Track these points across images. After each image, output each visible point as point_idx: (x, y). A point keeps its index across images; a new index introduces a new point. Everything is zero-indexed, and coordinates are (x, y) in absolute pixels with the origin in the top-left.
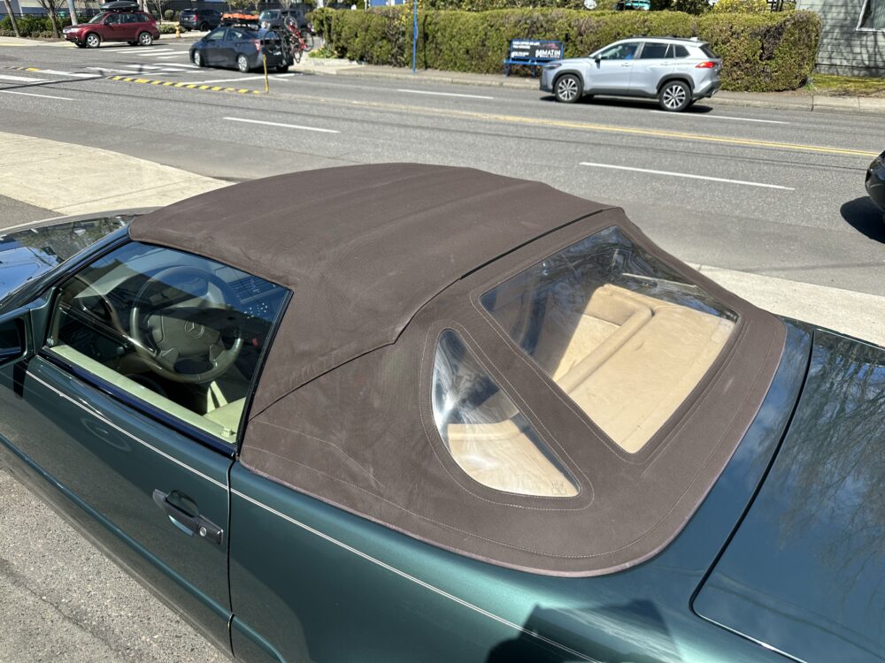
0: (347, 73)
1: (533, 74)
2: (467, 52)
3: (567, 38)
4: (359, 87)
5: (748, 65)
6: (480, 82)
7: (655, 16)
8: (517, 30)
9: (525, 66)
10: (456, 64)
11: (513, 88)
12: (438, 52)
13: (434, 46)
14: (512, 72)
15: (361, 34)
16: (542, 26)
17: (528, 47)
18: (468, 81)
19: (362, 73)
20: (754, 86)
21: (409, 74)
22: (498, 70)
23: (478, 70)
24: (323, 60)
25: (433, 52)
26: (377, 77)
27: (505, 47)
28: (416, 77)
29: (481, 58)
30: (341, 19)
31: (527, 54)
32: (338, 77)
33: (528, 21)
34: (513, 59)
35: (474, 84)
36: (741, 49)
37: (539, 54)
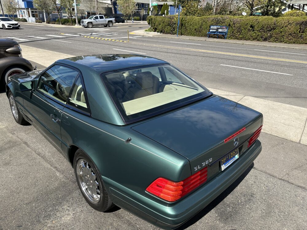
0: (156, 36)
1: (217, 37)
2: (195, 30)
3: (229, 25)
4: (158, 41)
5: (294, 34)
6: (198, 39)
7: (263, 17)
8: (212, 23)
9: (215, 34)
10: (191, 33)
11: (209, 41)
12: (186, 30)
13: (185, 28)
14: (210, 36)
15: (161, 24)
16: (221, 21)
17: (216, 28)
18: (195, 39)
19: (161, 36)
20: (297, 42)
21: (175, 37)
22: (205, 36)
23: (199, 36)
24: (149, 32)
25: (184, 30)
26: (165, 38)
27: (208, 28)
28: (178, 38)
29: (200, 31)
30: (156, 19)
31: (216, 30)
32: (153, 38)
33: (216, 20)
34: (211, 32)
35: (196, 40)
36: (292, 29)
37: (220, 30)
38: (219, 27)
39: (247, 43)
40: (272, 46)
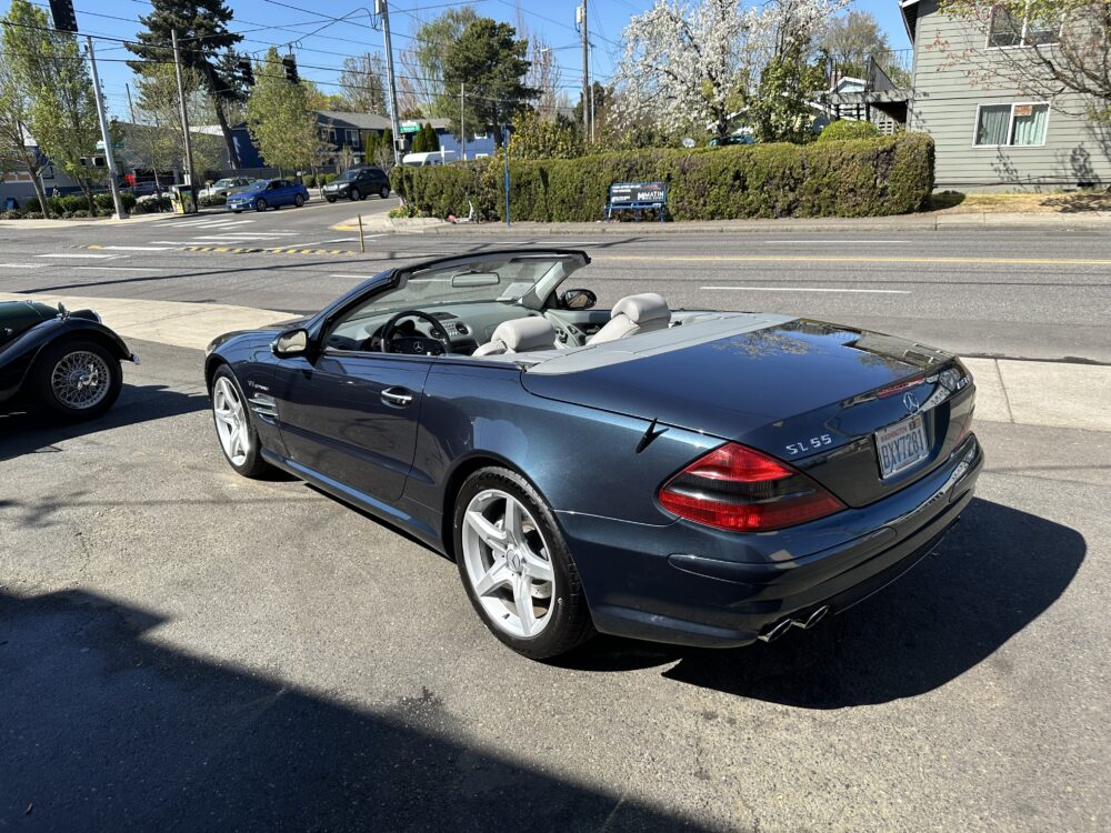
1: (637, 217)
2: (564, 201)
3: (669, 178)
5: (863, 190)
8: (616, 175)
9: (626, 210)
12: (533, 203)
13: (527, 197)
14: (614, 218)
15: (446, 190)
16: (642, 168)
17: (629, 191)
18: (568, 230)
20: (874, 211)
21: (504, 227)
22: (598, 217)
23: (578, 218)
24: (405, 220)
28: (511, 229)
29: (579, 205)
30: (424, 176)
31: (629, 197)
32: (428, 235)
33: (627, 164)
34: (614, 204)
36: (854, 175)
37: (642, 196)
38: (638, 186)
39: (734, 228)
40: (810, 227)
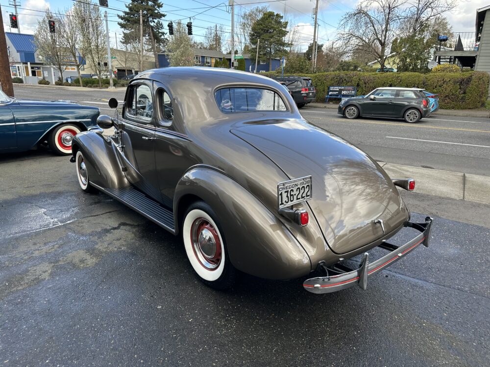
3: (358, 85)
5: (453, 96)
7: (403, 74)
8: (333, 82)
16: (345, 80)
17: (338, 90)
20: (457, 107)
27: (326, 90)
31: (338, 93)
33: (338, 78)
34: (330, 95)
36: (449, 89)
37: (344, 92)
38: (342, 88)
